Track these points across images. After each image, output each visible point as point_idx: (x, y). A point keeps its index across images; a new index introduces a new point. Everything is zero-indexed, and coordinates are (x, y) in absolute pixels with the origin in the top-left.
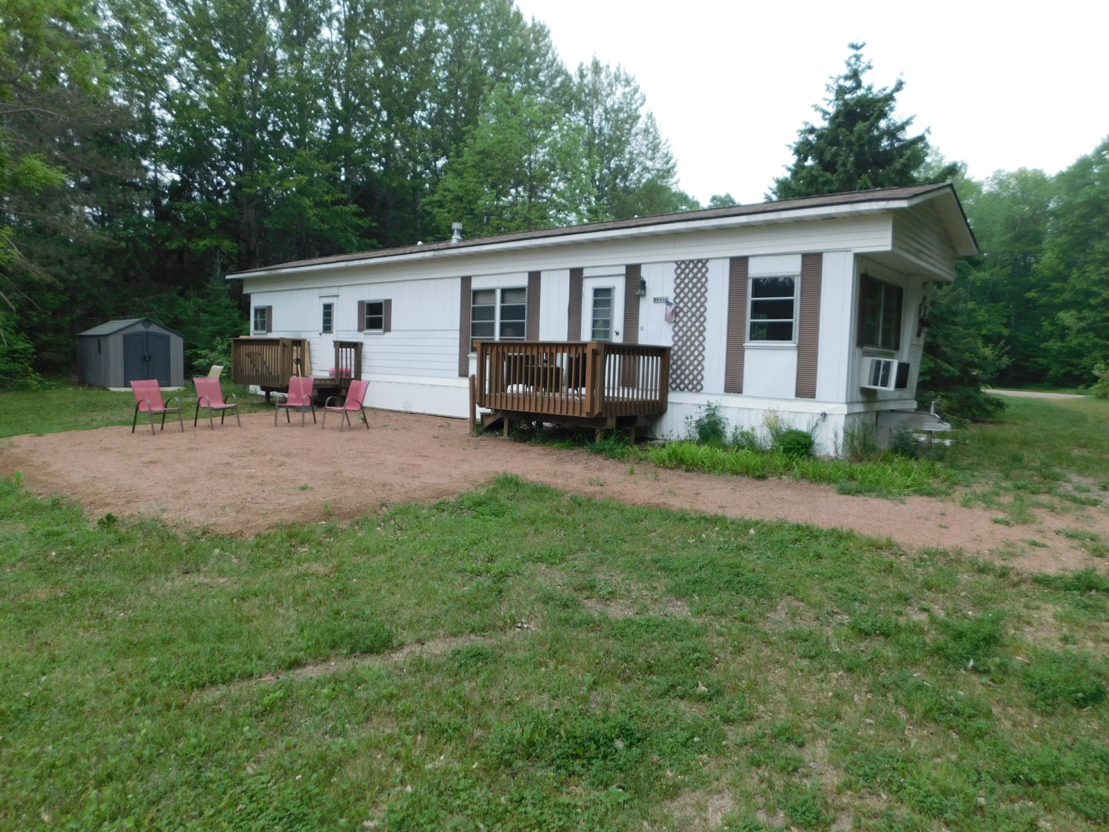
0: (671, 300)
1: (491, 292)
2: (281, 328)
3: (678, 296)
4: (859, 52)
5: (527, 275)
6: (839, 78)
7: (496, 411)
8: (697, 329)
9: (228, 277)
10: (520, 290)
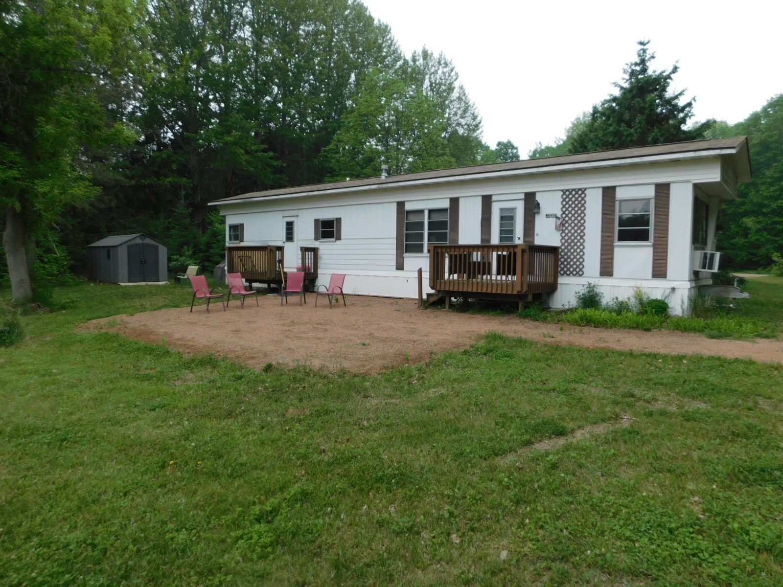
0: (559, 216)
1: (421, 212)
2: (251, 238)
3: (564, 213)
4: (645, 47)
5: (448, 200)
6: (632, 64)
7: (439, 291)
8: (579, 235)
9: (209, 204)
10: (443, 210)
